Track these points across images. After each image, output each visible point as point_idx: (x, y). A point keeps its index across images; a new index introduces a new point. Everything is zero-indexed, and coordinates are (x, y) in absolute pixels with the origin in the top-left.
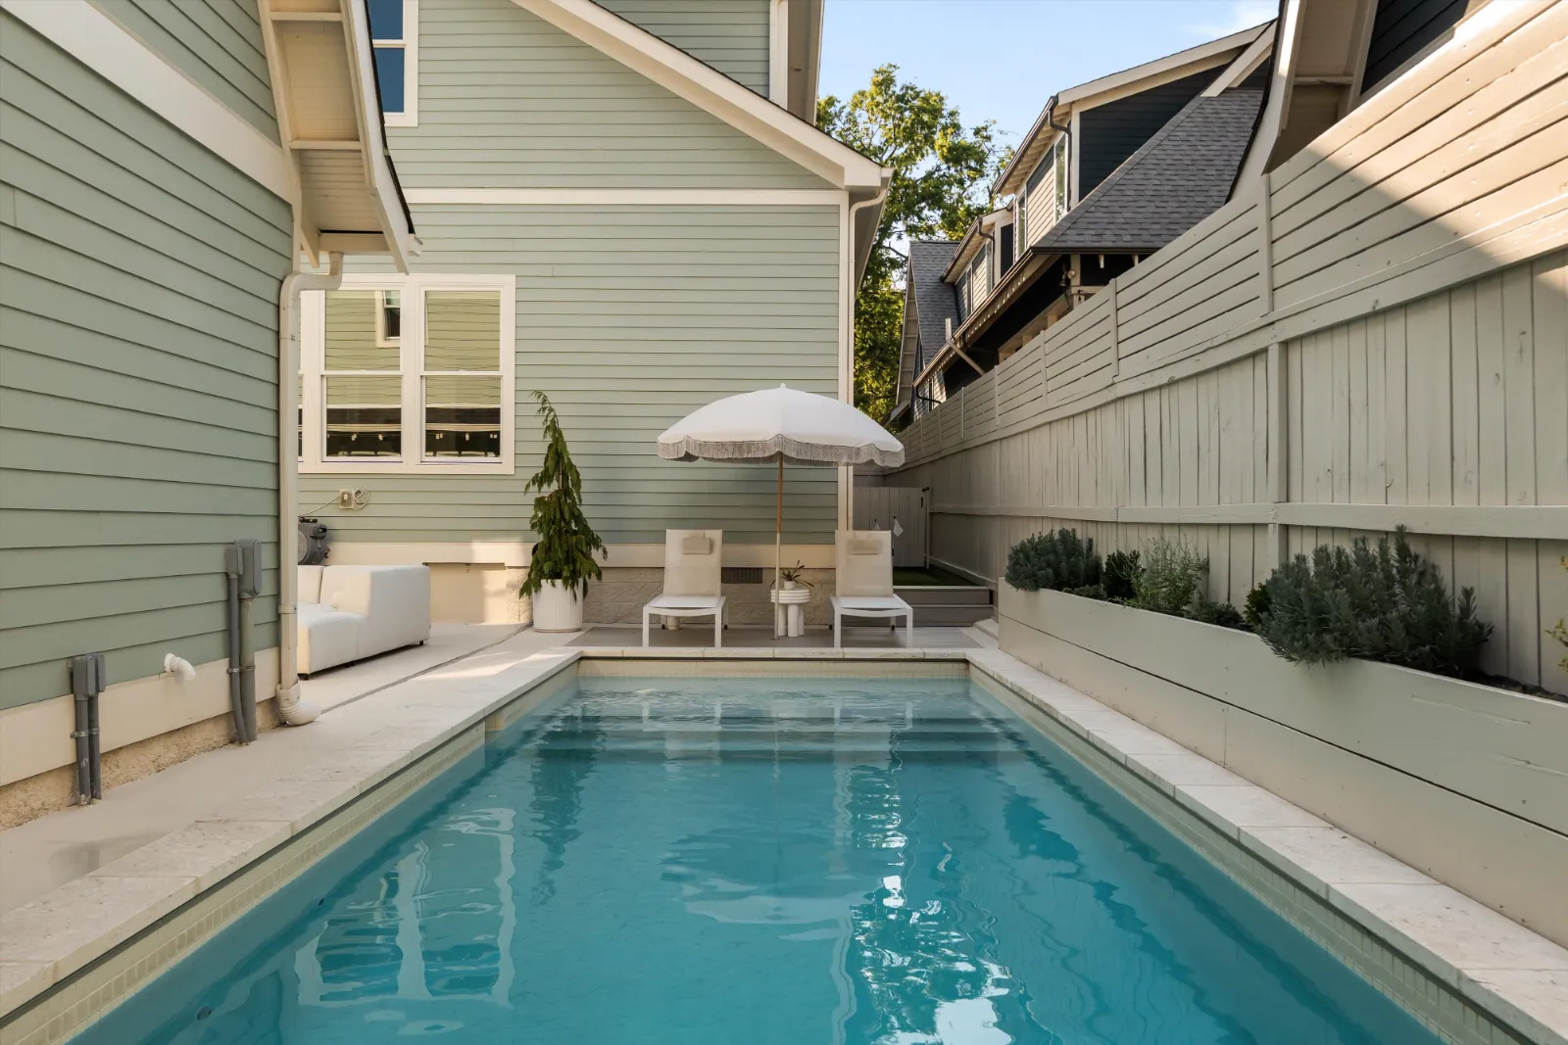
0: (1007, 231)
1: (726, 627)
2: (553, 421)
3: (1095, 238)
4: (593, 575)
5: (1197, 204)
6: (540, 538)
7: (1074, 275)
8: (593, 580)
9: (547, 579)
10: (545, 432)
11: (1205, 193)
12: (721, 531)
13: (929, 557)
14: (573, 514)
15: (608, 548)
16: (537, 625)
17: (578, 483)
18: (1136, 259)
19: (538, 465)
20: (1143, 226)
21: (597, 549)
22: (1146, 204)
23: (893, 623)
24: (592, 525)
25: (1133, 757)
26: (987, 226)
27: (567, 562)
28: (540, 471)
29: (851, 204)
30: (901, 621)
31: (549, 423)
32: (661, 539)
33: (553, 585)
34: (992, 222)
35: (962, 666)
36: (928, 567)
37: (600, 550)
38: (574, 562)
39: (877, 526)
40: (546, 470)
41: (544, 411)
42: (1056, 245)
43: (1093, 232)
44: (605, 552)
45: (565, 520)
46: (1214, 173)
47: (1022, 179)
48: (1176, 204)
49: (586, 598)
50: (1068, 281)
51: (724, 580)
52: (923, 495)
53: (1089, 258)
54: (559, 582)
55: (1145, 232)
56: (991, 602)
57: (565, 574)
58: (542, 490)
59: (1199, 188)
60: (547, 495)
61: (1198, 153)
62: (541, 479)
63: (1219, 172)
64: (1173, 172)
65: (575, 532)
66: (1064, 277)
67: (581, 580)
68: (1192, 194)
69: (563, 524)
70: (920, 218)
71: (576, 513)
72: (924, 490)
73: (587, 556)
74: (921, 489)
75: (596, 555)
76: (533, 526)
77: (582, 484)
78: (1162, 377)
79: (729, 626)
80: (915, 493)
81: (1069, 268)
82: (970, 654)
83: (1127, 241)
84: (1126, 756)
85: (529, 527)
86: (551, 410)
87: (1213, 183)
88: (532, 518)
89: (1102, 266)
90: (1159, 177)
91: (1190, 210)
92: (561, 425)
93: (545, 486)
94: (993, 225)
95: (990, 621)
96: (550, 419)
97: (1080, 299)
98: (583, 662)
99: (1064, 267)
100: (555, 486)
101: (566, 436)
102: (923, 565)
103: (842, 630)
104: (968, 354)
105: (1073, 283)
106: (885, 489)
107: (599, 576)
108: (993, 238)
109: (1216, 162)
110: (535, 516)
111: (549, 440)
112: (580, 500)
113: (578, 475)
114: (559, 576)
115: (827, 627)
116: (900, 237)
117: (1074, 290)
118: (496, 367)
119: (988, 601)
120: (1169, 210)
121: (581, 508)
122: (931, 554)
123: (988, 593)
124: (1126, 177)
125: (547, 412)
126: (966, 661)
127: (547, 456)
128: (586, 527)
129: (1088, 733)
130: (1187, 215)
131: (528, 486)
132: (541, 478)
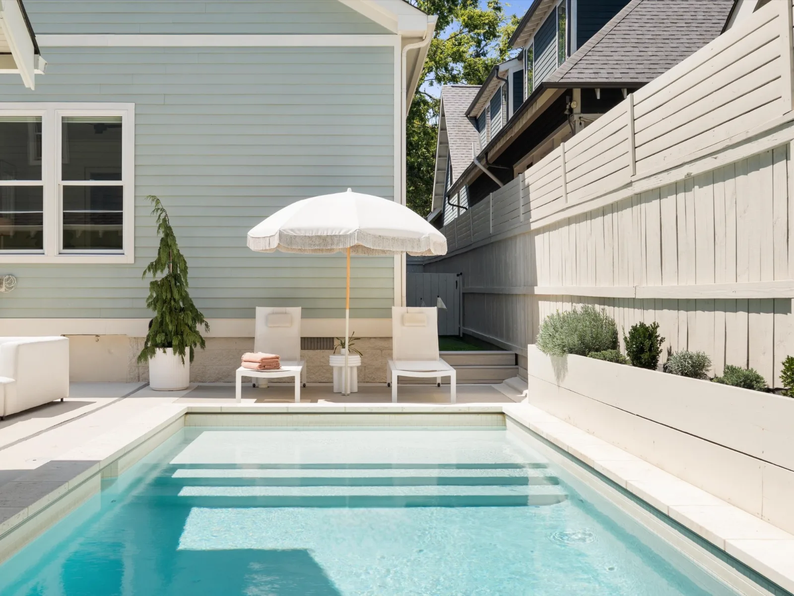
0: (519, 76)
1: (304, 386)
2: (165, 220)
3: (593, 76)
4: (198, 345)
5: (672, 49)
6: (155, 314)
7: (576, 105)
8: (198, 349)
9: (159, 348)
10: (159, 229)
11: (678, 41)
12: (300, 308)
13: (462, 328)
14: (181, 295)
15: (209, 321)
16: (151, 385)
17: (185, 270)
18: (625, 91)
19: (153, 256)
20: (631, 66)
21: (201, 323)
22: (632, 49)
23: (439, 381)
24: (197, 304)
25: (674, 508)
26: (503, 72)
27: (177, 333)
28: (153, 260)
29: (403, 46)
30: (446, 380)
31: (161, 222)
32: (250, 314)
33: (165, 352)
34: (506, 69)
35: (500, 417)
36: (461, 336)
37: (203, 324)
38: (182, 335)
39: (423, 303)
40: (159, 260)
41: (157, 211)
42: (562, 81)
43: (591, 71)
44: (207, 325)
45: (174, 300)
46: (685, 25)
47: (530, 35)
48: (655, 49)
49: (193, 363)
50: (571, 110)
51: (303, 347)
52: (458, 279)
53: (588, 90)
54: (170, 350)
55: (632, 71)
56: (517, 364)
57: (175, 342)
58: (156, 276)
59: (673, 37)
60: (159, 280)
61: (670, 10)
62: (155, 267)
63: (687, 25)
64: (651, 25)
65: (182, 310)
66: (568, 107)
67: (187, 350)
68: (667, 41)
69: (173, 303)
70: (446, 69)
71: (184, 294)
72: (458, 275)
73: (192, 329)
74: (456, 274)
75: (200, 328)
76: (149, 305)
77: (188, 270)
78: (679, 175)
79: (307, 385)
80: (452, 277)
81: (571, 100)
82: (505, 407)
83: (617, 77)
84: (668, 507)
85: (145, 305)
86: (163, 210)
87: (683, 33)
88: (148, 299)
89: (598, 97)
90: (640, 28)
91: (667, 53)
92: (172, 223)
93: (159, 272)
94: (507, 71)
95: (517, 378)
96: (162, 218)
97: (581, 124)
98: (188, 416)
99: (568, 98)
100: (166, 272)
101: (176, 233)
102: (457, 334)
103: (398, 387)
104: (489, 169)
105: (575, 111)
106: (427, 274)
107: (203, 343)
108: (507, 81)
109: (684, 17)
110: (151, 296)
111: (162, 235)
112: (187, 284)
113: (185, 262)
114: (170, 345)
115: (386, 385)
116: (431, 84)
117: (576, 117)
118: (118, 177)
119: (514, 363)
120: (650, 53)
121: (188, 290)
122: (464, 325)
123: (514, 357)
124: (615, 29)
125: (159, 212)
126: (502, 413)
127: (160, 248)
128: (192, 305)
129: (626, 482)
130: (664, 57)
131: (145, 273)
132: (156, 265)
